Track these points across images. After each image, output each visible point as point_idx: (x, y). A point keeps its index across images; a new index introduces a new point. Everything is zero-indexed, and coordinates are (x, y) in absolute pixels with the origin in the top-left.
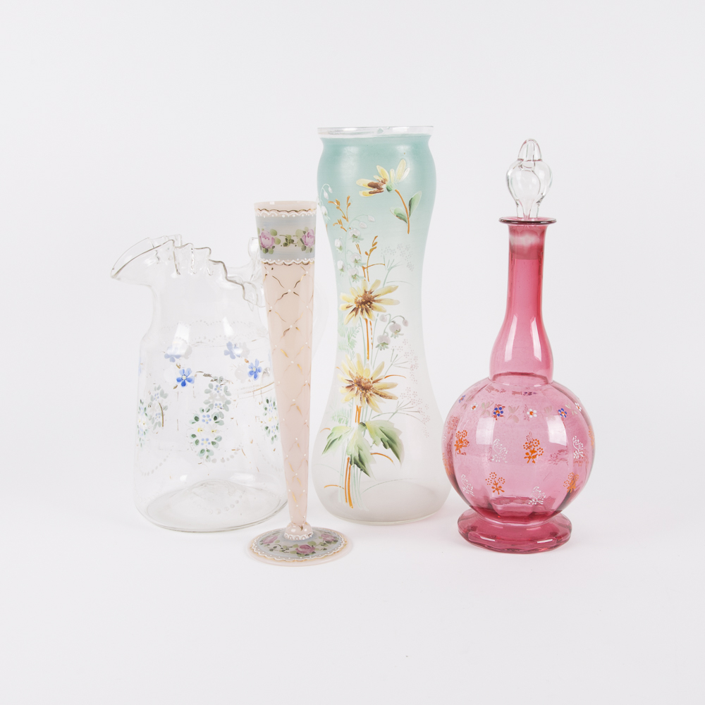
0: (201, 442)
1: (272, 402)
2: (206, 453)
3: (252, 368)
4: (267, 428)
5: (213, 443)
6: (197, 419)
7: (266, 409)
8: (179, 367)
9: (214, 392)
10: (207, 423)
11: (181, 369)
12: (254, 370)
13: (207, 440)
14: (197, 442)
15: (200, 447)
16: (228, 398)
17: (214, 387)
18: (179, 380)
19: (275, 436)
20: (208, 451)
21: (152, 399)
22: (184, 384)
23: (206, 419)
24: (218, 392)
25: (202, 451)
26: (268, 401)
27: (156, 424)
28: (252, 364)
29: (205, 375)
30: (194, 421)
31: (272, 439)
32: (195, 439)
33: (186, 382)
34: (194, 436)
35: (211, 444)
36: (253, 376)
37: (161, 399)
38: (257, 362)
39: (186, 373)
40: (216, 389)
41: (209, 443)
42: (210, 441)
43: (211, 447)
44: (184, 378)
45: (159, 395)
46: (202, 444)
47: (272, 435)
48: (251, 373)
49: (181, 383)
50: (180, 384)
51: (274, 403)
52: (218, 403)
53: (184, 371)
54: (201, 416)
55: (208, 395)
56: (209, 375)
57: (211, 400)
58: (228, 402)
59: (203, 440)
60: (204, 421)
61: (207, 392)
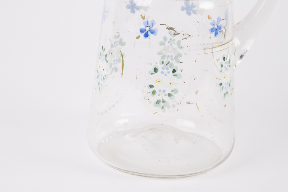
0: (157, 93)
1: (228, 60)
2: (162, 103)
3: (214, 25)
4: (221, 84)
5: (170, 95)
6: (156, 70)
7: (222, 66)
8: (143, 18)
9: (167, 44)
10: (166, 75)
11: (145, 20)
12: (216, 27)
13: (164, 91)
14: (154, 93)
15: (156, 98)
16: (180, 51)
17: (168, 40)
18: (141, 31)
19: (227, 93)
20: (164, 102)
21: (112, 46)
22: (146, 35)
23: (165, 71)
24: (171, 45)
25: (158, 102)
26: (224, 58)
27: (113, 68)
28: (214, 21)
29: (169, 28)
30: (153, 72)
31: (224, 95)
32: (153, 89)
33: (149, 33)
34: (151, 86)
35: (167, 96)
36: (214, 33)
37: (119, 46)
38: (219, 20)
39: (149, 24)
40: (169, 42)
41: (165, 95)
42: (167, 93)
43: (167, 98)
44: (147, 29)
45: (118, 43)
46: (159, 95)
47: (224, 91)
48: (212, 30)
49: (144, 34)
50: (142, 35)
51: (229, 61)
52: (170, 54)
53: (147, 22)
54: (160, 67)
55: (162, 47)
56: (172, 29)
57: (164, 52)
58: (180, 55)
59: (160, 91)
60: (162, 73)
61: (161, 44)
